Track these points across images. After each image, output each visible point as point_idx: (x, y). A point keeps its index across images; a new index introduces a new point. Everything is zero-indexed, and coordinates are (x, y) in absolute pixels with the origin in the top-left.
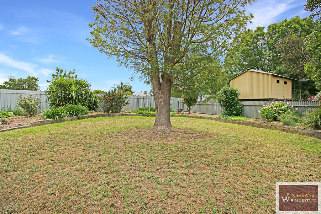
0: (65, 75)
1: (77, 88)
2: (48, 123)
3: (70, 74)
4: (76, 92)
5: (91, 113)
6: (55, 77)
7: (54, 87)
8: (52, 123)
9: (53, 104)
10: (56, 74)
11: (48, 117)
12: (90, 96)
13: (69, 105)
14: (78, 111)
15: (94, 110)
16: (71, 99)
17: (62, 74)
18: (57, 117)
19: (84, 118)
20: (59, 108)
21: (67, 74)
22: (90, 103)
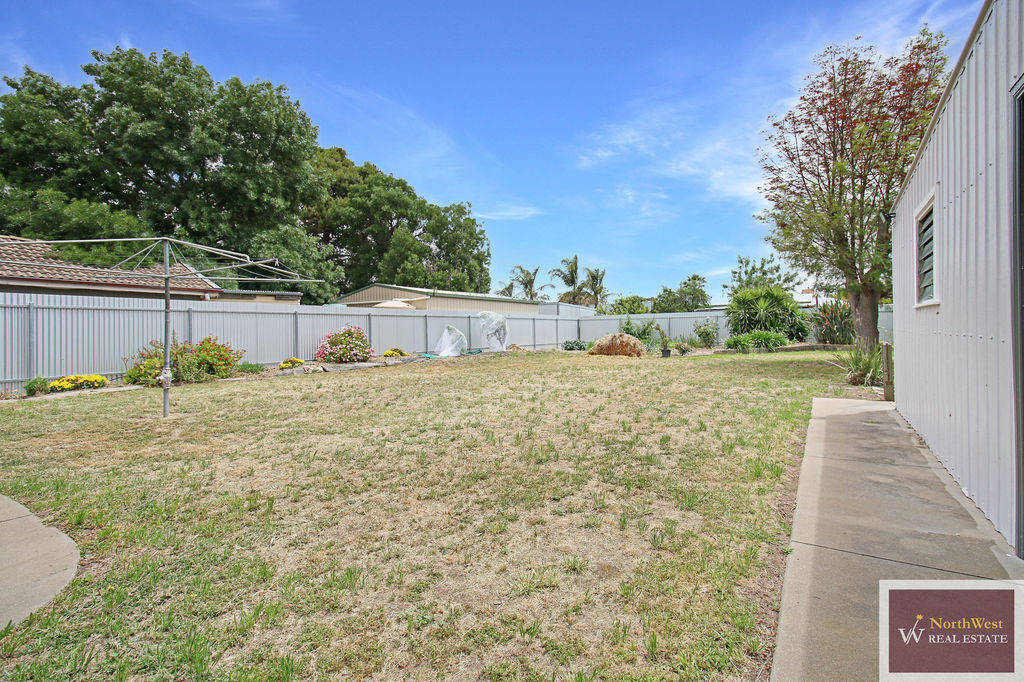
0: (753, 268)
1: (766, 304)
2: (730, 352)
3: (763, 265)
4: (766, 309)
5: (789, 344)
6: (737, 275)
7: (735, 305)
8: (734, 353)
9: (735, 330)
10: (738, 270)
11: (730, 346)
12: (791, 315)
13: (756, 332)
14: (768, 340)
15: (800, 339)
16: (758, 322)
17: (749, 268)
18: (739, 346)
19: (777, 351)
20: (742, 337)
21: (759, 266)
22: (792, 327)
